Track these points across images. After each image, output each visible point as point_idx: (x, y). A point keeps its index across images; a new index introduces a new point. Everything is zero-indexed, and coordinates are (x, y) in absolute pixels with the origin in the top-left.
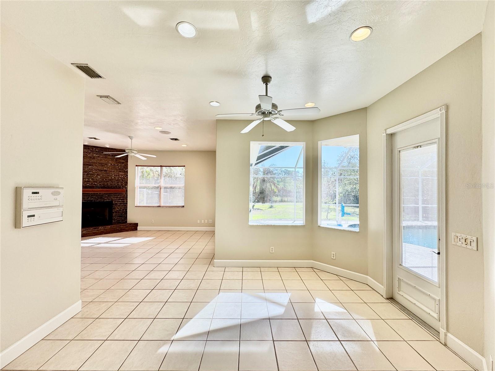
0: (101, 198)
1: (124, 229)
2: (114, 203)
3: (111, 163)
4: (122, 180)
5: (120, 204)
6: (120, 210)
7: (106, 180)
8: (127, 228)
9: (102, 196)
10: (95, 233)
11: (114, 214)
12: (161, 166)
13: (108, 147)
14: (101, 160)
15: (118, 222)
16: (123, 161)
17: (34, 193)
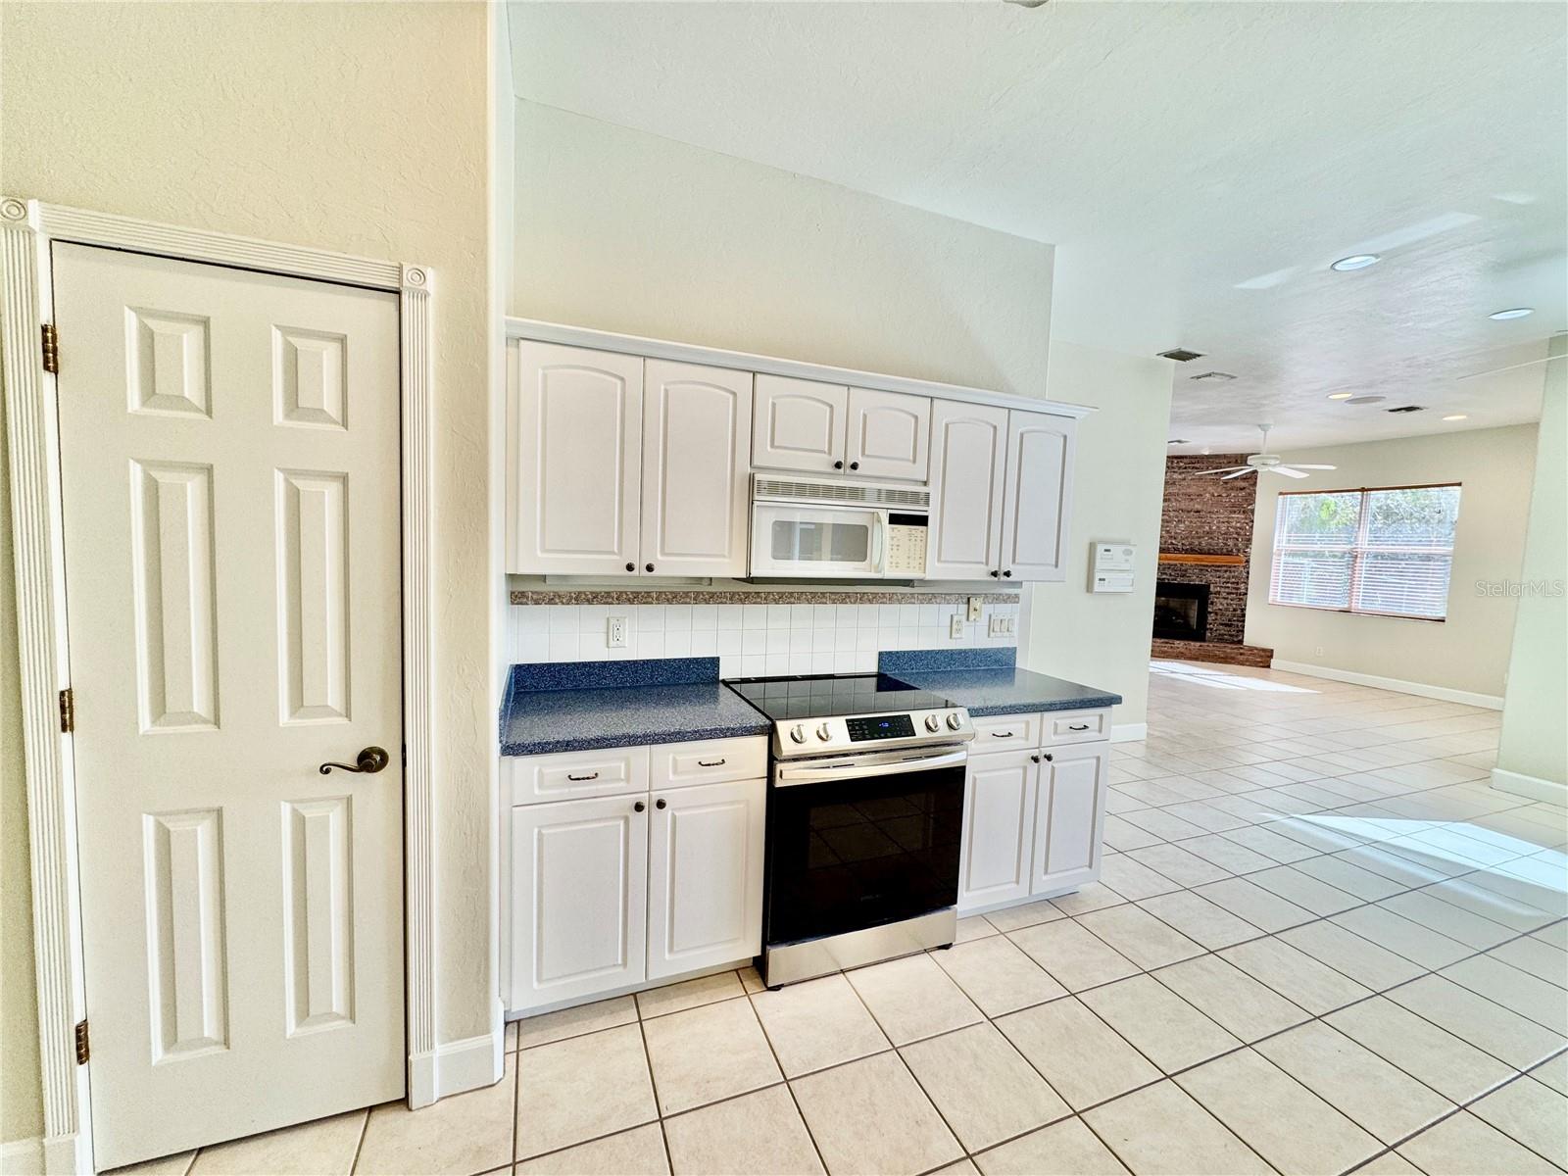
0: (1184, 575)
1: (1233, 658)
2: (1211, 589)
3: (1212, 491)
4: (1238, 534)
5: (1228, 593)
6: (1227, 610)
7: (1197, 532)
8: (1241, 658)
9: (1186, 571)
10: (1166, 652)
11: (1211, 618)
12: (1363, 490)
13: (1207, 453)
14: (1189, 486)
15: (1221, 639)
16: (1243, 484)
17: (1106, 550)
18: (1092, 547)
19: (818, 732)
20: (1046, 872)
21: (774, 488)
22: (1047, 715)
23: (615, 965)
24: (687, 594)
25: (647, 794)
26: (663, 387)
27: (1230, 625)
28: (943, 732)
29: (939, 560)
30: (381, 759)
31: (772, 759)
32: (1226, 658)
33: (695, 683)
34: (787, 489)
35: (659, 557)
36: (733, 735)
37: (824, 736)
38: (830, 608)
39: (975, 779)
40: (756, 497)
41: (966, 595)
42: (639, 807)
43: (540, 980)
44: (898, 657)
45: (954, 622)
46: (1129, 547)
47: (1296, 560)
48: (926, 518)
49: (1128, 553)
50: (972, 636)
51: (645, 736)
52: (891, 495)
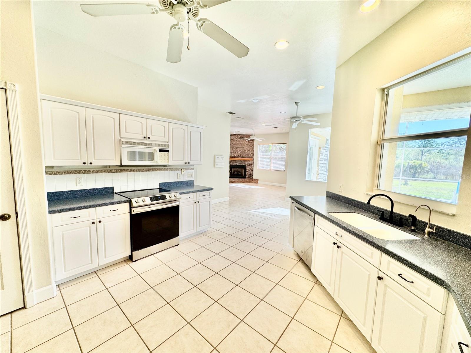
0: (241, 163)
2: (247, 166)
3: (246, 143)
4: (251, 153)
5: (250, 167)
6: (250, 171)
7: (243, 153)
8: (253, 181)
10: (237, 182)
11: (247, 173)
12: (272, 144)
13: (244, 134)
15: (249, 178)
16: (251, 142)
17: (218, 157)
18: (215, 157)
19: (142, 200)
20: (199, 227)
21: (127, 143)
22: (197, 193)
23: (89, 264)
24: (102, 170)
25: (95, 220)
26: (91, 116)
27: (250, 174)
28: (173, 198)
29: (172, 160)
30: (8, 217)
31: (131, 208)
32: (250, 182)
33: (106, 194)
34: (131, 143)
35: (93, 160)
36: (119, 203)
37: (144, 201)
38: (145, 173)
39: (182, 208)
40: (122, 145)
41: (181, 169)
42: (93, 223)
43: (65, 271)
44: (165, 184)
45: (178, 175)
46: (223, 157)
47: (263, 159)
48: (168, 150)
49: (223, 158)
50: (183, 178)
51: (94, 205)
52: (159, 145)
